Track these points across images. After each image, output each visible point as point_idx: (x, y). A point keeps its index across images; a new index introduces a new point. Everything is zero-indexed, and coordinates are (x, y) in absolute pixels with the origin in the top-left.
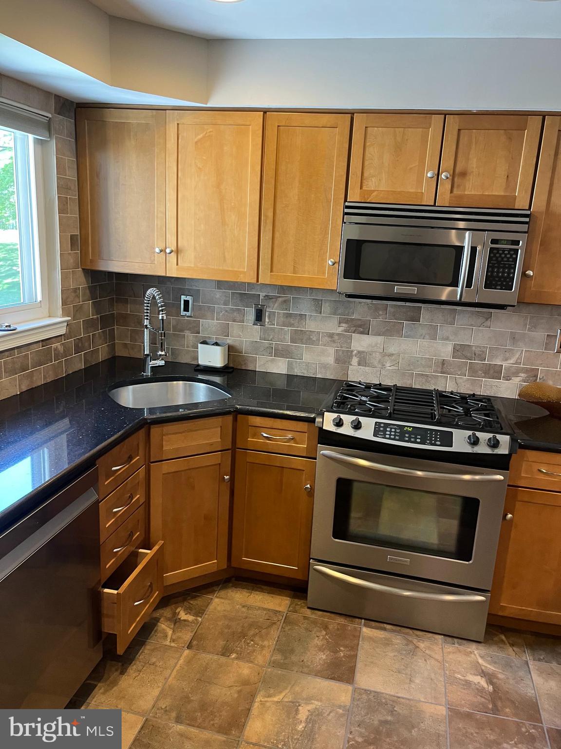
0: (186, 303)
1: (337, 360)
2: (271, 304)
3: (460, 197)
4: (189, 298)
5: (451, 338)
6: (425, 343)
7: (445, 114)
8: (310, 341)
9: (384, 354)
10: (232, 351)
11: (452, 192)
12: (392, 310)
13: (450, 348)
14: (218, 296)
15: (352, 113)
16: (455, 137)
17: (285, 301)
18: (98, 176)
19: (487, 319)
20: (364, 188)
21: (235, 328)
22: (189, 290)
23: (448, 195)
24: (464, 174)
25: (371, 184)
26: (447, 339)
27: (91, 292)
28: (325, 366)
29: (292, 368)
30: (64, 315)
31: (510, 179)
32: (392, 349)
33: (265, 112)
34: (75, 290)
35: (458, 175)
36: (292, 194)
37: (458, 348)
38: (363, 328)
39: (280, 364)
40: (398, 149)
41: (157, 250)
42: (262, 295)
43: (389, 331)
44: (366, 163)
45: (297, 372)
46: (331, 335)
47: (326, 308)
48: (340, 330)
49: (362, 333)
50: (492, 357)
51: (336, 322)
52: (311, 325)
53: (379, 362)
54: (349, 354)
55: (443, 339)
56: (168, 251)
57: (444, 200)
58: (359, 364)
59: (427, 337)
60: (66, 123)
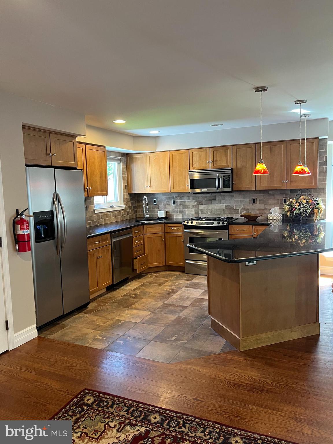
0: (155, 201)
1: (195, 213)
2: (177, 199)
3: (216, 166)
4: (156, 199)
5: (225, 203)
6: (218, 205)
7: (210, 148)
8: (188, 208)
9: (208, 210)
10: (167, 213)
11: (214, 165)
12: (208, 197)
13: (224, 206)
14: (163, 198)
15: (189, 150)
16: (213, 153)
17: (180, 198)
18: (131, 170)
19: (233, 197)
20: (193, 166)
21: (168, 206)
22: (155, 197)
23: (213, 166)
24: (216, 161)
25: (195, 166)
26: (223, 204)
27: (130, 199)
28: (192, 215)
29: (184, 216)
30: (124, 204)
31: (227, 161)
32: (209, 208)
33: (169, 151)
34: (127, 198)
35: (214, 161)
36: (177, 170)
37: (227, 206)
38: (201, 203)
39: (180, 215)
40: (200, 156)
41: (146, 187)
42: (174, 196)
43: (208, 203)
44: (193, 161)
45: (185, 217)
46: (193, 206)
47: (191, 198)
48: (195, 204)
49: (201, 204)
50: (236, 208)
51: (194, 202)
52: (188, 204)
53: (206, 212)
54: (198, 210)
55: (222, 204)
56: (148, 187)
57: (212, 167)
58: (201, 213)
59: (218, 204)
60: (124, 158)
